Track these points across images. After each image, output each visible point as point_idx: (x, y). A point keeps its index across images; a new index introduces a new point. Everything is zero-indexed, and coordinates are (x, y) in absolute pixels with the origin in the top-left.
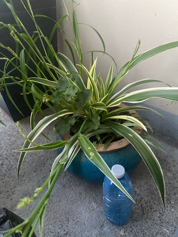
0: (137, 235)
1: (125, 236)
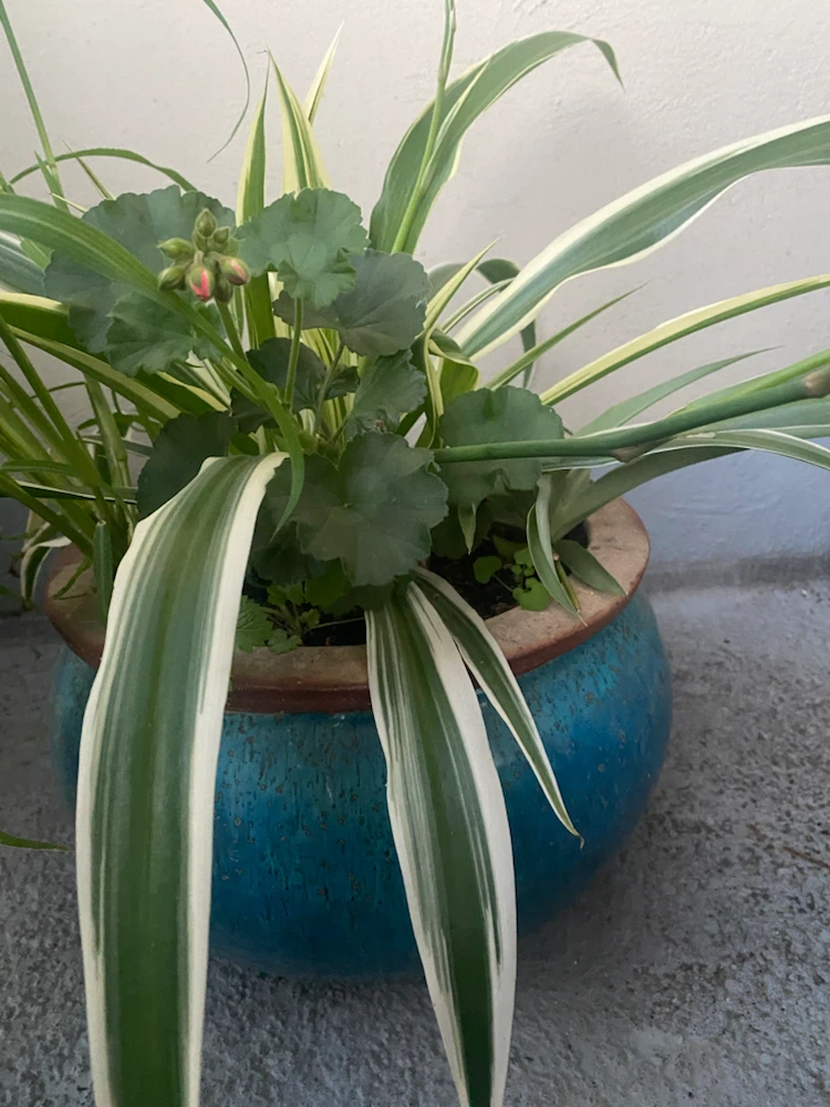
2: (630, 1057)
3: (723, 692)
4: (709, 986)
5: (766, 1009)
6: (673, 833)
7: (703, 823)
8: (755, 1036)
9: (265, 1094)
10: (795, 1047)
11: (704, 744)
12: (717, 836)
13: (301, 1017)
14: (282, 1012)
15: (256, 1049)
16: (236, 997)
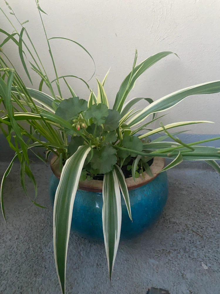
0: (217, 259)
1: (210, 268)
2: (147, 264)
3: (190, 194)
4: (167, 254)
5: (176, 260)
6: (169, 223)
7: (176, 222)
8: (173, 265)
9: (80, 258)
10: (180, 268)
11: (181, 205)
12: (178, 225)
13: (88, 246)
14: (85, 245)
15: (79, 250)
16: (77, 241)
